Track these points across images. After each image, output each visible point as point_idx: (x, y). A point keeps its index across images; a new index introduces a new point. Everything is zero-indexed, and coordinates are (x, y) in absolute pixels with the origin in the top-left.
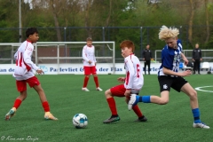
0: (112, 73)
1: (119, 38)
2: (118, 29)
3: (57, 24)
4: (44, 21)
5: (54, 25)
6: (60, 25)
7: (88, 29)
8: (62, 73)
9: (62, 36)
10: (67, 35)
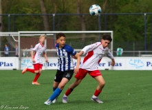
0: (110, 68)
1: (118, 27)
2: (116, 16)
3: (44, 10)
4: (29, 7)
5: (40, 11)
6: (47, 12)
7: (81, 16)
8: (50, 68)
9: (50, 24)
10: (56, 24)
